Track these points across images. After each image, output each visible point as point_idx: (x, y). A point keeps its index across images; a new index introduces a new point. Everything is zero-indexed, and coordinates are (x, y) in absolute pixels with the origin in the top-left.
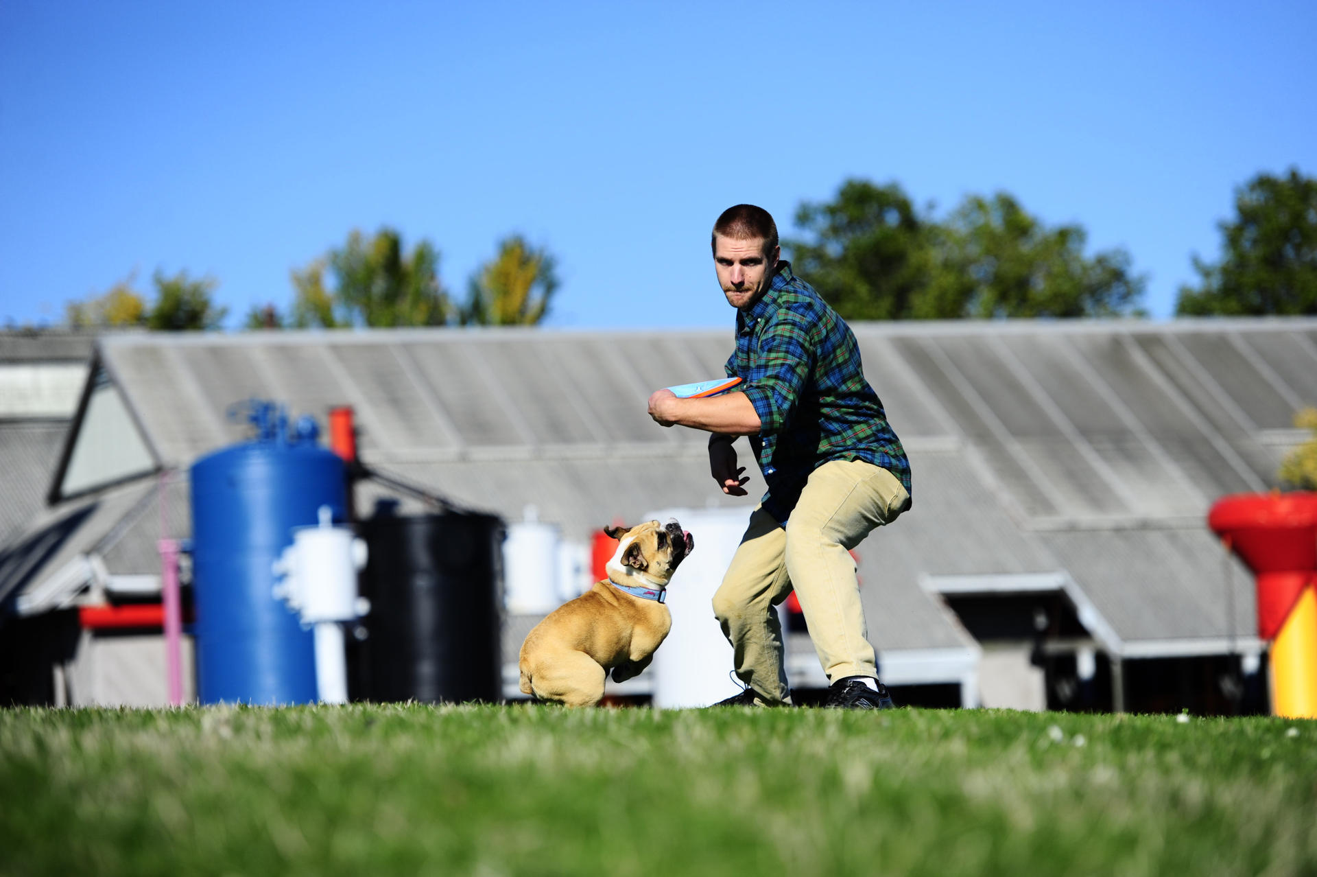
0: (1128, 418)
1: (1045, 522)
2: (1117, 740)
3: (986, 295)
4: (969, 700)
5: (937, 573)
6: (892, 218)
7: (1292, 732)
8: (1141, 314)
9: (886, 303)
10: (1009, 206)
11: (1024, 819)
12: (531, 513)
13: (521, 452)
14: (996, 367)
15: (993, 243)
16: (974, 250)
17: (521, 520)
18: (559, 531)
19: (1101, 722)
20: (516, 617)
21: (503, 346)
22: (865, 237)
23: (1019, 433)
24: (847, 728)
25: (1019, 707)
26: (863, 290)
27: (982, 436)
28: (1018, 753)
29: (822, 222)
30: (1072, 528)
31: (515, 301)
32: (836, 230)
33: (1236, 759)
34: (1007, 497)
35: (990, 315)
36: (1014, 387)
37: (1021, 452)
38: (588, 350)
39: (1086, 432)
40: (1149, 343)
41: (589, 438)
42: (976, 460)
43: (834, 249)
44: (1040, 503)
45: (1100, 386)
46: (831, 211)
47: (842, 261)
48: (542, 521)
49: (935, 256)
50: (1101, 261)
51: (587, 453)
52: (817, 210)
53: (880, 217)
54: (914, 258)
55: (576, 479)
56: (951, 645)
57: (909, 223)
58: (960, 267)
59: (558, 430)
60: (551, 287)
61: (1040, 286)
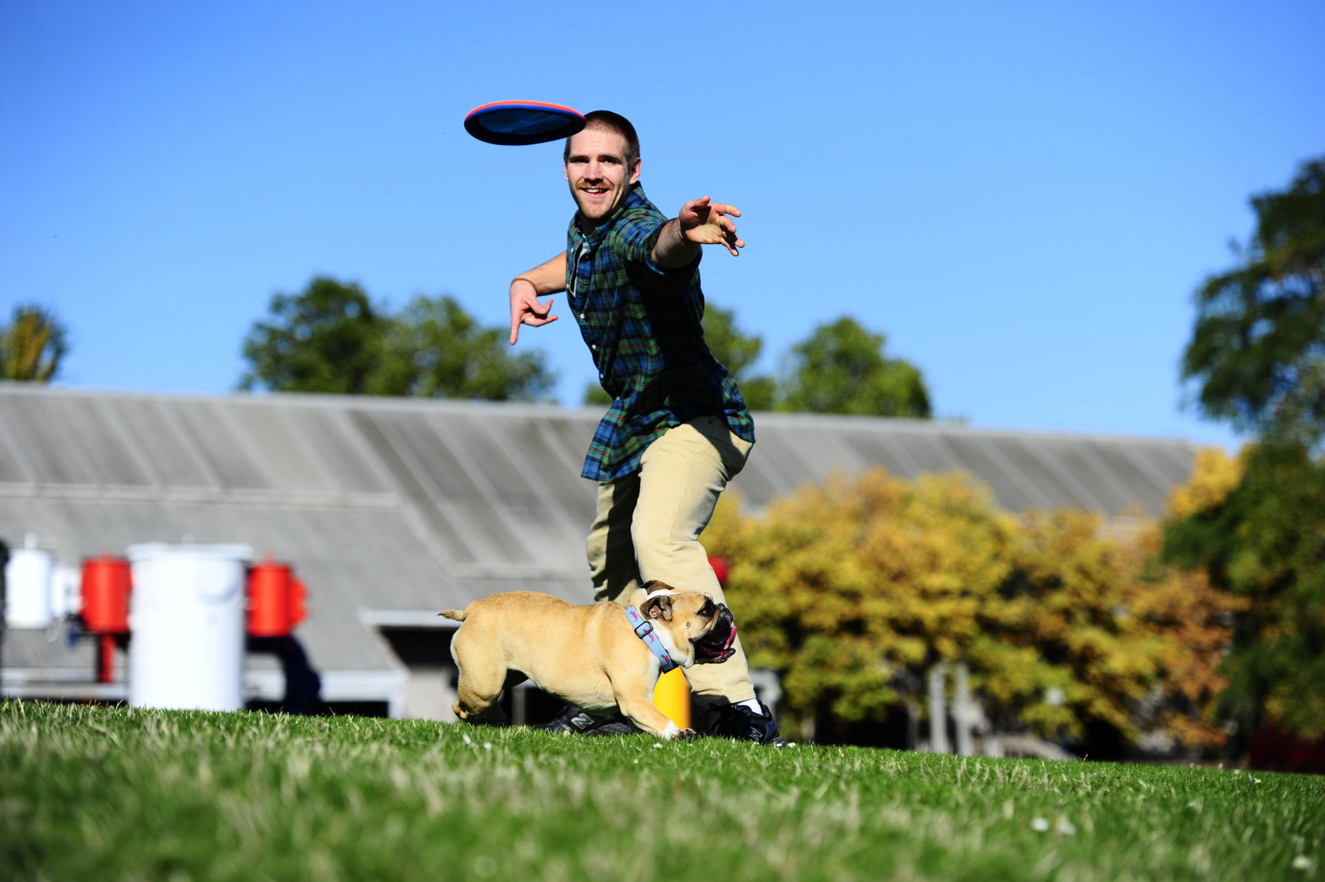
0: (538, 486)
1: (466, 570)
2: (517, 746)
3: (427, 381)
4: (396, 712)
5: (376, 606)
6: (352, 312)
7: (658, 745)
8: (554, 402)
9: (344, 382)
10: (451, 307)
11: (437, 805)
12: (30, 541)
13: (25, 490)
14: (433, 439)
15: (436, 338)
16: (419, 342)
17: (21, 546)
18: (54, 558)
19: (505, 734)
20: (13, 630)
21: (15, 399)
22: (328, 325)
23: (450, 494)
24: (293, 730)
25: (436, 718)
26: (325, 369)
27: (416, 495)
28: (435, 754)
29: (292, 311)
30: (488, 577)
31: (28, 361)
32: (303, 318)
33: (613, 763)
34: (437, 548)
35: (431, 395)
36: (446, 455)
37: (451, 511)
38: (87, 405)
39: (506, 497)
40: (560, 426)
41: (83, 479)
42: (413, 517)
43: (302, 332)
44: (462, 553)
45: (518, 460)
46: (301, 301)
47: (307, 344)
48: (40, 548)
49: (387, 344)
50: (526, 357)
51: (83, 494)
52: (290, 300)
53: (341, 310)
54: (370, 345)
55: (72, 516)
56: (382, 668)
57: (367, 315)
58: (406, 355)
59: (57, 472)
60: (60, 352)
61: (474, 374)
